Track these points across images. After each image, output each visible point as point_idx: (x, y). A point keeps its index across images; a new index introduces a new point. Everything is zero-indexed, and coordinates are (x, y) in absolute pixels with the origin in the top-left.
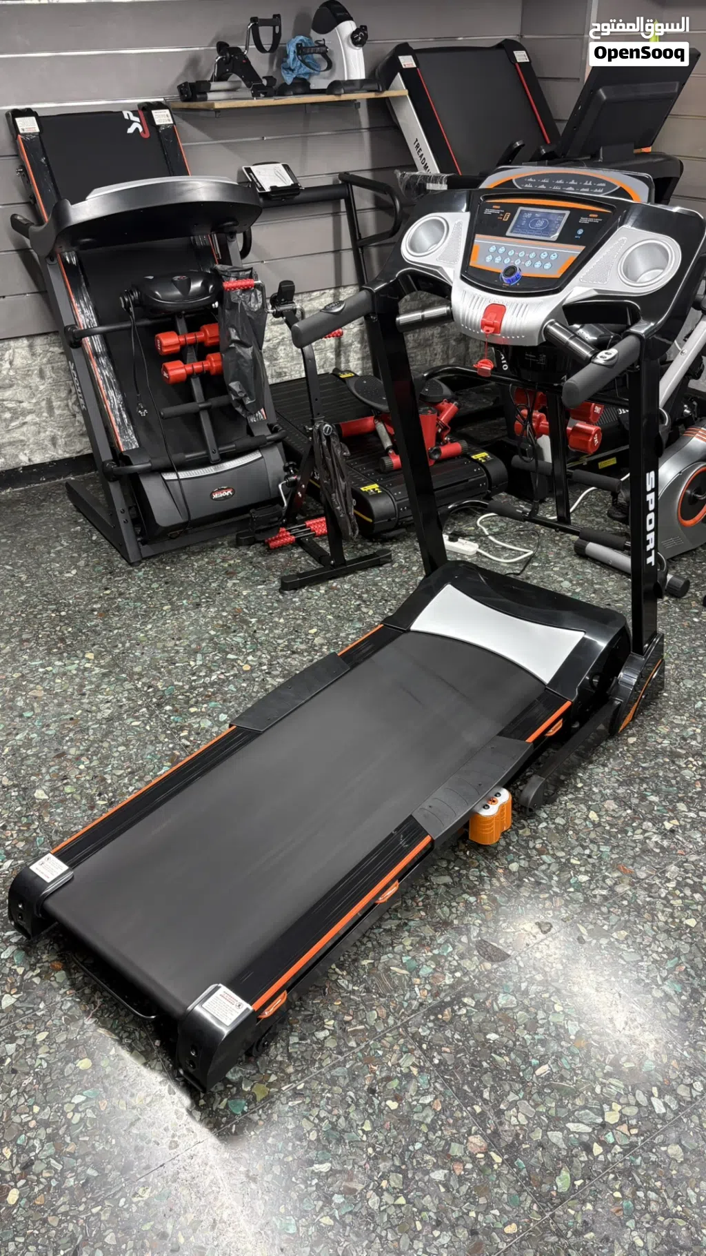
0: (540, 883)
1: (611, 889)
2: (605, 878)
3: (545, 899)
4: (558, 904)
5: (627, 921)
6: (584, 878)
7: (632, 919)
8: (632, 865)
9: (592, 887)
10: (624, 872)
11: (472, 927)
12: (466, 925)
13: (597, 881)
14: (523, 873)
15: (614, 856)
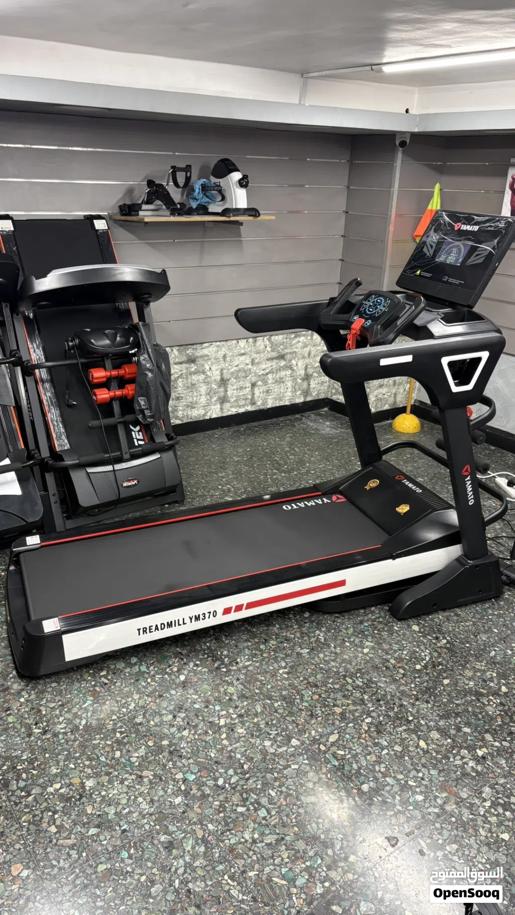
0: (386, 802)
1: (442, 807)
2: (436, 797)
3: (391, 816)
4: (402, 821)
5: (456, 836)
6: (420, 798)
7: (460, 833)
8: (456, 786)
9: (427, 805)
10: (450, 793)
11: (336, 841)
12: (331, 839)
13: (430, 800)
14: (372, 793)
15: (442, 779)
